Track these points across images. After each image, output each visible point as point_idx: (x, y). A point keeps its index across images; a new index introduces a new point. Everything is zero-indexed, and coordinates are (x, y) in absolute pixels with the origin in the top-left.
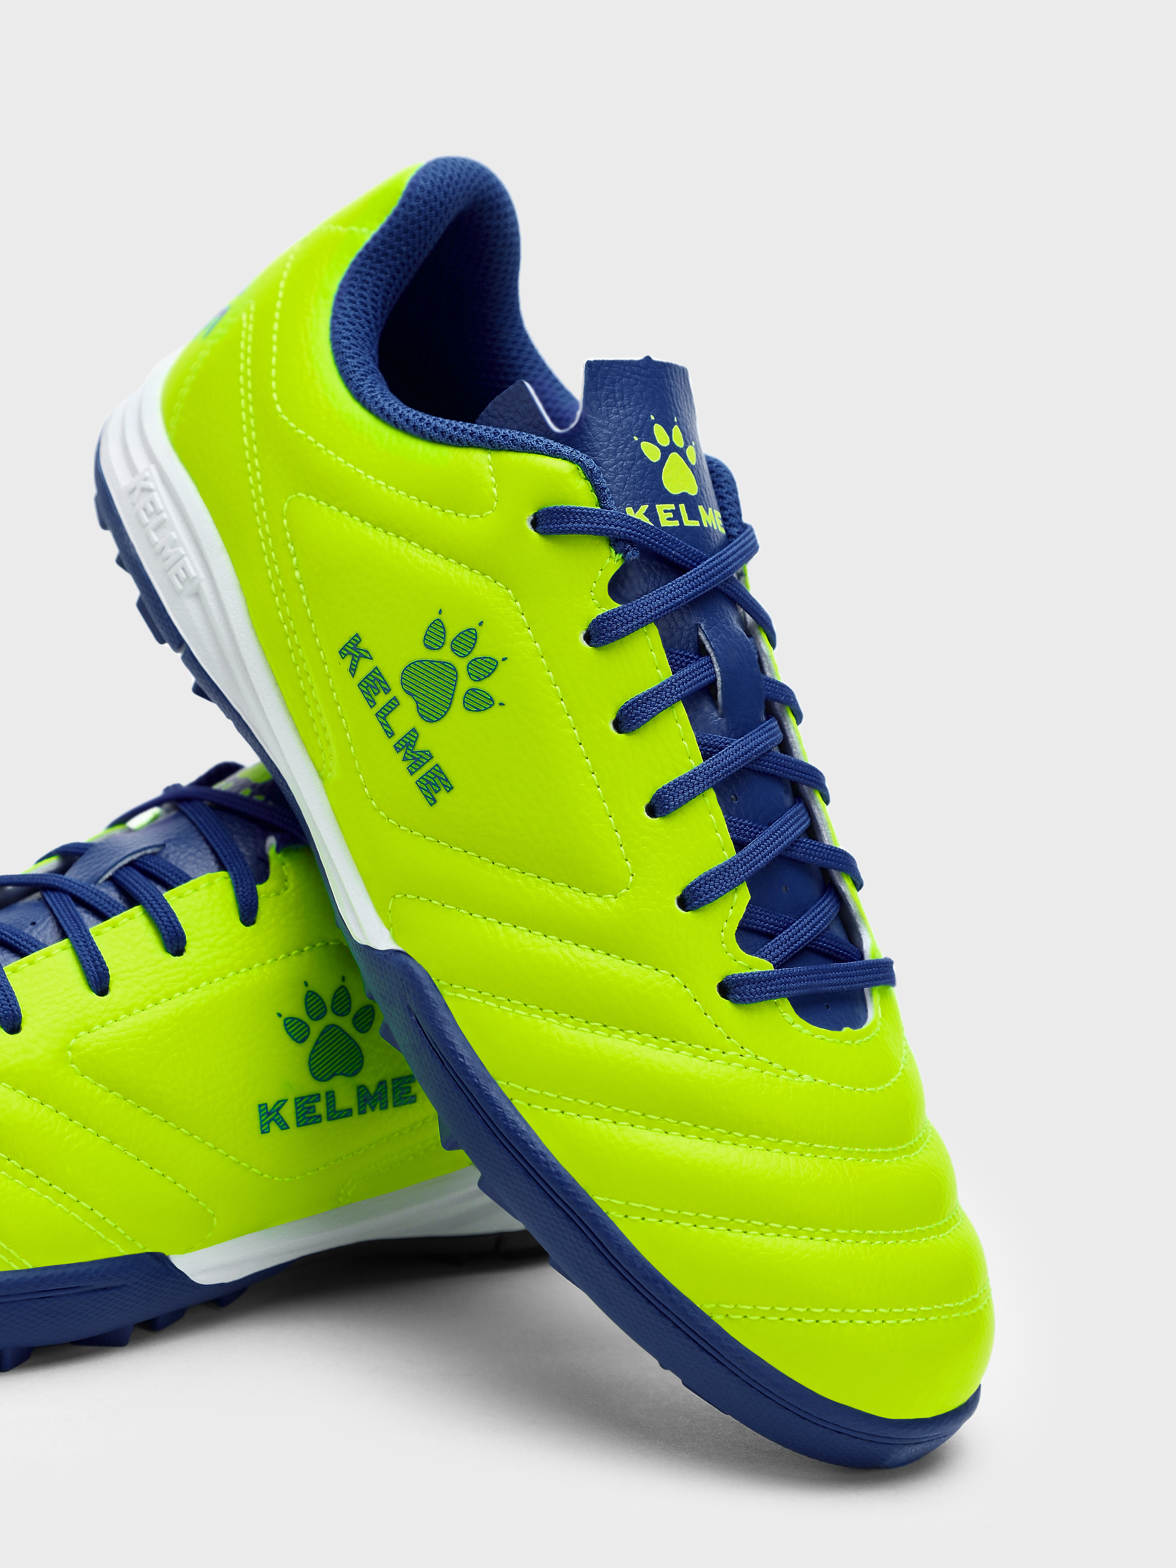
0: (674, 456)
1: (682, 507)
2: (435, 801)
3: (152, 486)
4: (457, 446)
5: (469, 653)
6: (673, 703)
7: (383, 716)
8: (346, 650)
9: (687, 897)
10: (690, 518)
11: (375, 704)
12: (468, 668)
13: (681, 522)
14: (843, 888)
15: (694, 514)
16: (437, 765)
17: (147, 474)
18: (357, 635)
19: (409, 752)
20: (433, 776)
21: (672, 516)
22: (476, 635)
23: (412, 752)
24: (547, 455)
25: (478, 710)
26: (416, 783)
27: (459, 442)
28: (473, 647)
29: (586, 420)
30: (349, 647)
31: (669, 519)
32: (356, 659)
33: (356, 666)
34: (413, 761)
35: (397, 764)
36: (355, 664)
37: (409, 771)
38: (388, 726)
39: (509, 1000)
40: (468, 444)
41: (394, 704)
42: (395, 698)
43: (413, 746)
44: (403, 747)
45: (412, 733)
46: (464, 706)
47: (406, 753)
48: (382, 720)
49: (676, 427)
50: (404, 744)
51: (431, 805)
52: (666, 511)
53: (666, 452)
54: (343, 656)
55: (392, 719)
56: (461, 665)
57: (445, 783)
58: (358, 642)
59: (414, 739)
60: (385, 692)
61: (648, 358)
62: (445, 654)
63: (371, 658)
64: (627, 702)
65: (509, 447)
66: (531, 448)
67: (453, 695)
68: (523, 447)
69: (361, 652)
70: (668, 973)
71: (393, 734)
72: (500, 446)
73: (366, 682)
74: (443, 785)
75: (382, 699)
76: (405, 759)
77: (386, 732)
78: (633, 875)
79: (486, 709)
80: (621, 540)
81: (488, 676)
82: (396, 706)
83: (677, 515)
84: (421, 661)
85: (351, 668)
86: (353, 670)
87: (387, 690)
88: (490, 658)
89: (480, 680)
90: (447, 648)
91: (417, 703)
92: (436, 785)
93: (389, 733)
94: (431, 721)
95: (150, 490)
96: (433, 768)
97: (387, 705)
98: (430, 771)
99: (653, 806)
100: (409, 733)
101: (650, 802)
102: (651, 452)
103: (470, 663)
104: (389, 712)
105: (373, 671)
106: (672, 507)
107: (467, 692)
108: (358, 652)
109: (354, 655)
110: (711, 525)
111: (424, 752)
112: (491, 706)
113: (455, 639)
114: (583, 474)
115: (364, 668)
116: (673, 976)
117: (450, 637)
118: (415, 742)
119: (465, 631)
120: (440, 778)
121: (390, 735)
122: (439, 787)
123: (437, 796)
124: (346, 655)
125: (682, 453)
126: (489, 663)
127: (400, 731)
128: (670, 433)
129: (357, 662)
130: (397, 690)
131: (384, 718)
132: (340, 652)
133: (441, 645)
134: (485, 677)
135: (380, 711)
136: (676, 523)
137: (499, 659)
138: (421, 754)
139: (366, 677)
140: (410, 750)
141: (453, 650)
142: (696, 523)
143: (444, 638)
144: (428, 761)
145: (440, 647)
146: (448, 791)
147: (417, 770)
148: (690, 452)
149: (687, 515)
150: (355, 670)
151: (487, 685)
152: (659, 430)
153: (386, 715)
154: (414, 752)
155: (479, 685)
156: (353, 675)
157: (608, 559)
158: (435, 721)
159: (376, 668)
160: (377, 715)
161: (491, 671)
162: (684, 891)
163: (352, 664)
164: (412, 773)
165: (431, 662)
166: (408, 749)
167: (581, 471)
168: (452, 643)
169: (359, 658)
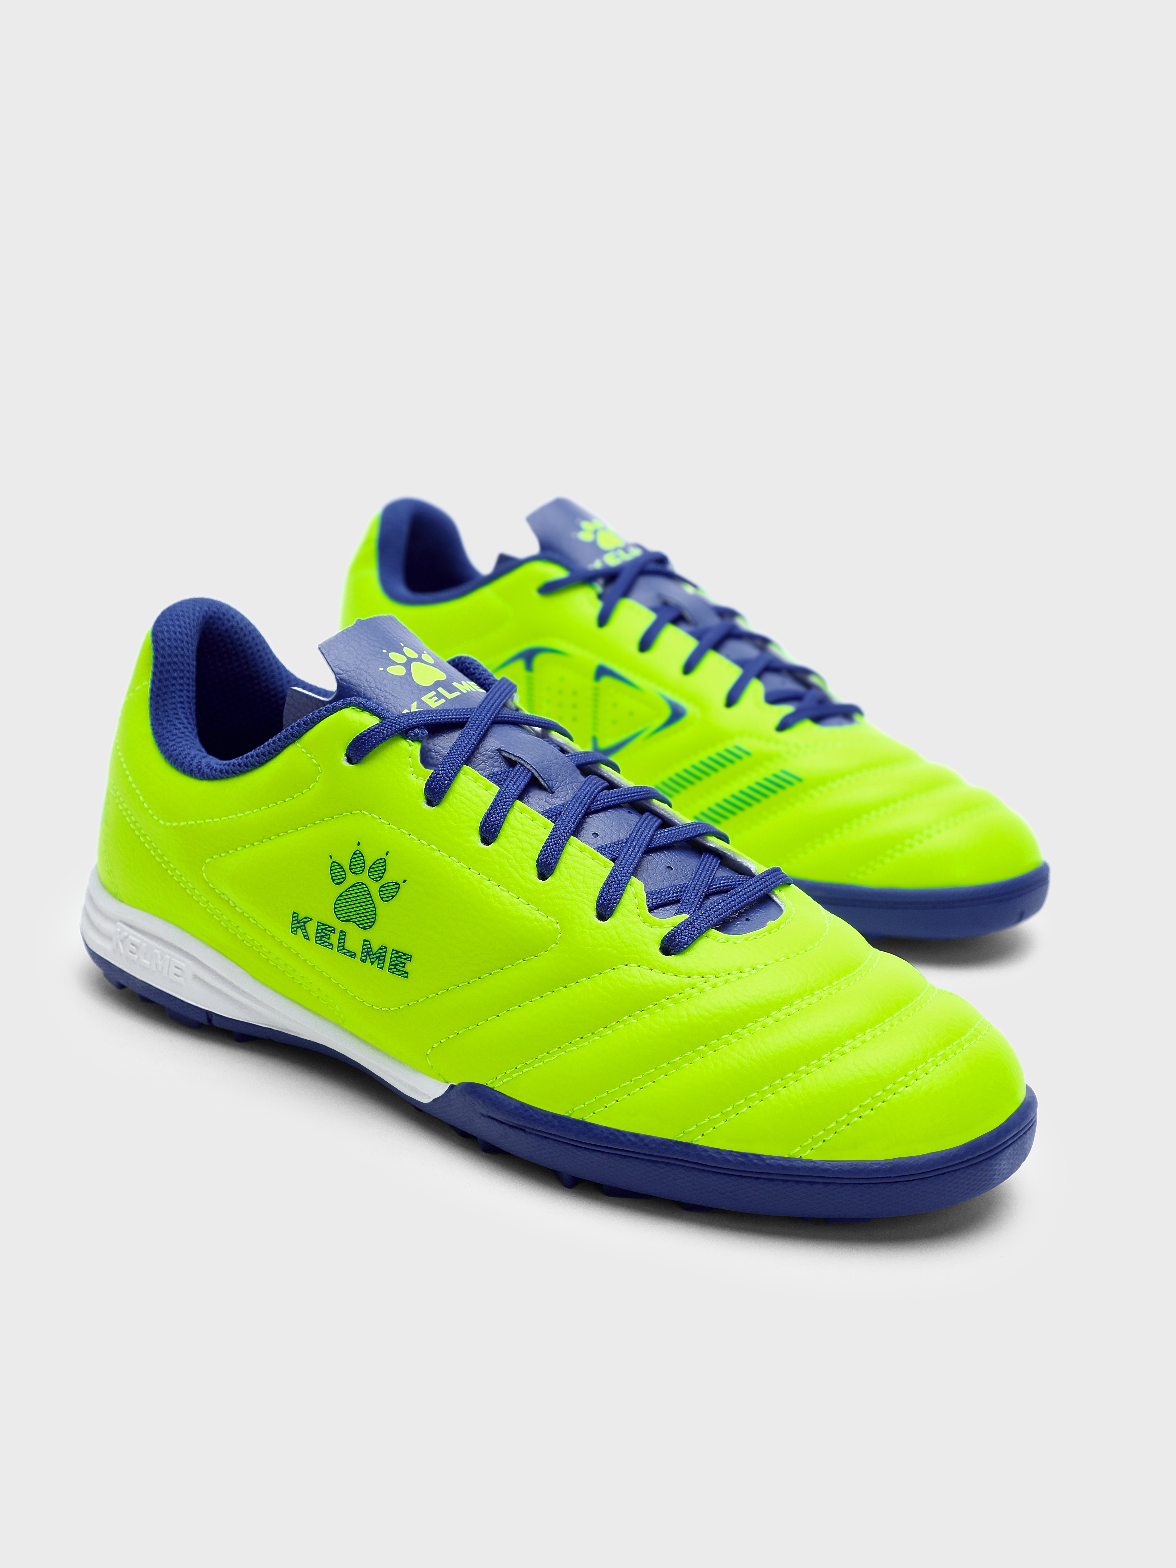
0: (414, 665)
1: (440, 690)
2: (407, 973)
3: (126, 934)
4: (277, 755)
5: (364, 866)
6: (512, 804)
7: (342, 948)
8: (294, 928)
9: (601, 912)
10: (450, 692)
11: (332, 945)
12: (370, 876)
13: (445, 698)
14: (711, 845)
15: (452, 690)
16: (393, 950)
17: (119, 930)
18: (294, 913)
19: (371, 956)
20: (395, 959)
21: (437, 699)
22: (360, 853)
23: (373, 955)
24: (330, 716)
25: (393, 896)
26: (389, 971)
27: (276, 751)
28: (364, 862)
29: (341, 679)
30: (294, 924)
31: (436, 701)
32: (303, 927)
33: (306, 932)
34: (378, 960)
35: (370, 969)
36: (305, 931)
37: (380, 968)
38: (349, 951)
39: (537, 1058)
40: (281, 747)
41: (343, 935)
42: (341, 931)
43: (372, 951)
44: (366, 956)
45: (365, 943)
46: (383, 901)
47: (370, 959)
48: (343, 951)
49: (405, 648)
50: (365, 954)
51: (406, 977)
52: (431, 698)
53: (407, 665)
54: (295, 933)
55: (349, 945)
56: (364, 878)
57: (404, 957)
58: (297, 916)
59: (369, 946)
60: (333, 933)
61: (359, 621)
62: (351, 879)
63: (311, 919)
64: (482, 822)
65: (305, 730)
66: (318, 719)
67: (372, 900)
68: (312, 722)
69: (303, 921)
70: (623, 965)
71: (355, 954)
72: (299, 733)
73: (318, 937)
74: (404, 959)
75: (334, 938)
76: (372, 963)
77: (350, 956)
78: (558, 923)
79: (397, 892)
80: (409, 730)
81: (385, 871)
82: (345, 935)
83: (440, 696)
84: (340, 896)
85: (304, 936)
86: (306, 936)
87: (333, 931)
88: (378, 860)
89: (381, 877)
90: (349, 875)
91: (355, 922)
92: (402, 963)
93: (352, 955)
94: (371, 926)
95: (126, 937)
96: (392, 954)
97: (339, 939)
98: (391, 958)
99: (542, 873)
100: (364, 945)
101: (538, 871)
102: (398, 671)
103: (369, 872)
104: (344, 943)
105: (318, 926)
106: (434, 693)
107: (379, 892)
108: (302, 923)
109: (300, 927)
110: (470, 690)
111: (380, 949)
112: (399, 888)
113: (350, 866)
114: (358, 710)
115: (311, 928)
116: (626, 965)
117: (347, 867)
118: (370, 948)
119: (353, 856)
120: (400, 957)
121: (354, 956)
122: (404, 963)
123: (406, 969)
124: (296, 931)
125: (420, 660)
126: (380, 863)
127: (357, 948)
128: (404, 654)
129: (305, 929)
130: (339, 925)
131: (344, 949)
132: (292, 932)
133: (344, 876)
134: (383, 873)
135: (339, 947)
136: (443, 701)
137: (384, 856)
138: (379, 951)
139: (317, 933)
140: (371, 955)
141: (353, 873)
142: (457, 694)
143: (344, 871)
144: (386, 952)
145: (345, 878)
146: (410, 961)
147: (383, 963)
148: (425, 657)
149: (447, 692)
150: (307, 935)
151: (388, 877)
152: (393, 656)
153: (343, 946)
154: (375, 954)
155: (383, 881)
156: (308, 939)
157: (410, 748)
158: (373, 924)
159: (318, 922)
160: (338, 951)
161: (384, 867)
162: (597, 909)
163: (303, 933)
164: (382, 968)
165: (346, 891)
166: (369, 955)
167: (356, 709)
168: (350, 869)
169: (304, 926)
